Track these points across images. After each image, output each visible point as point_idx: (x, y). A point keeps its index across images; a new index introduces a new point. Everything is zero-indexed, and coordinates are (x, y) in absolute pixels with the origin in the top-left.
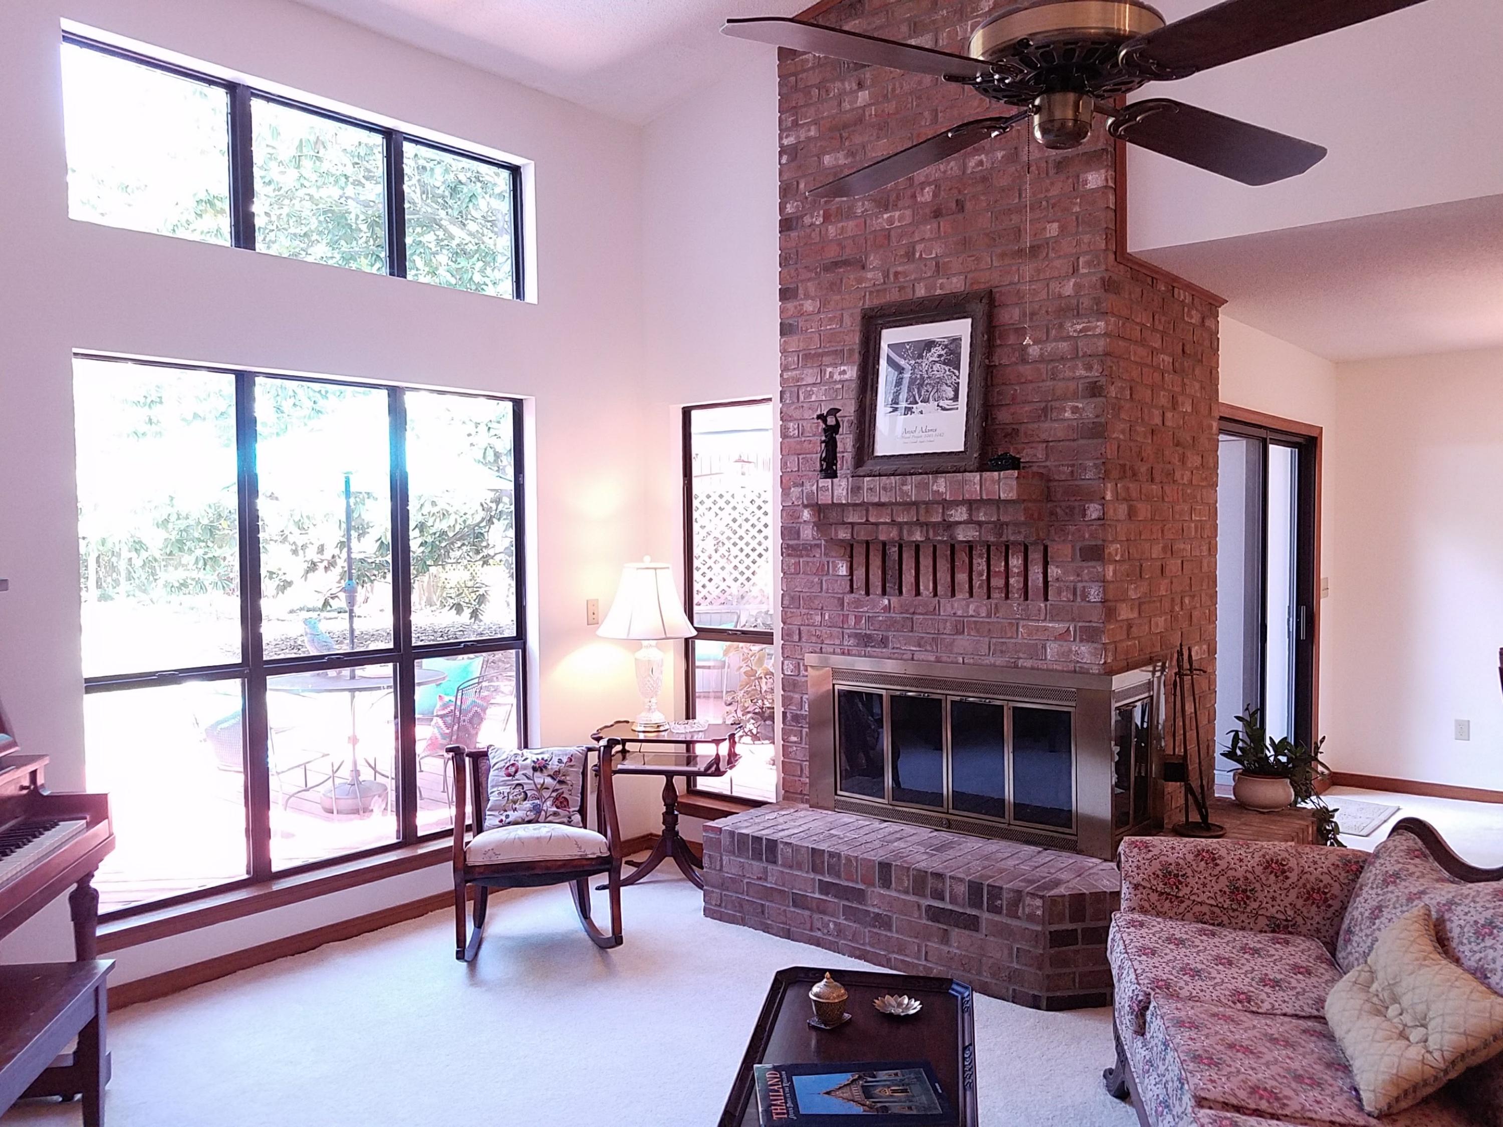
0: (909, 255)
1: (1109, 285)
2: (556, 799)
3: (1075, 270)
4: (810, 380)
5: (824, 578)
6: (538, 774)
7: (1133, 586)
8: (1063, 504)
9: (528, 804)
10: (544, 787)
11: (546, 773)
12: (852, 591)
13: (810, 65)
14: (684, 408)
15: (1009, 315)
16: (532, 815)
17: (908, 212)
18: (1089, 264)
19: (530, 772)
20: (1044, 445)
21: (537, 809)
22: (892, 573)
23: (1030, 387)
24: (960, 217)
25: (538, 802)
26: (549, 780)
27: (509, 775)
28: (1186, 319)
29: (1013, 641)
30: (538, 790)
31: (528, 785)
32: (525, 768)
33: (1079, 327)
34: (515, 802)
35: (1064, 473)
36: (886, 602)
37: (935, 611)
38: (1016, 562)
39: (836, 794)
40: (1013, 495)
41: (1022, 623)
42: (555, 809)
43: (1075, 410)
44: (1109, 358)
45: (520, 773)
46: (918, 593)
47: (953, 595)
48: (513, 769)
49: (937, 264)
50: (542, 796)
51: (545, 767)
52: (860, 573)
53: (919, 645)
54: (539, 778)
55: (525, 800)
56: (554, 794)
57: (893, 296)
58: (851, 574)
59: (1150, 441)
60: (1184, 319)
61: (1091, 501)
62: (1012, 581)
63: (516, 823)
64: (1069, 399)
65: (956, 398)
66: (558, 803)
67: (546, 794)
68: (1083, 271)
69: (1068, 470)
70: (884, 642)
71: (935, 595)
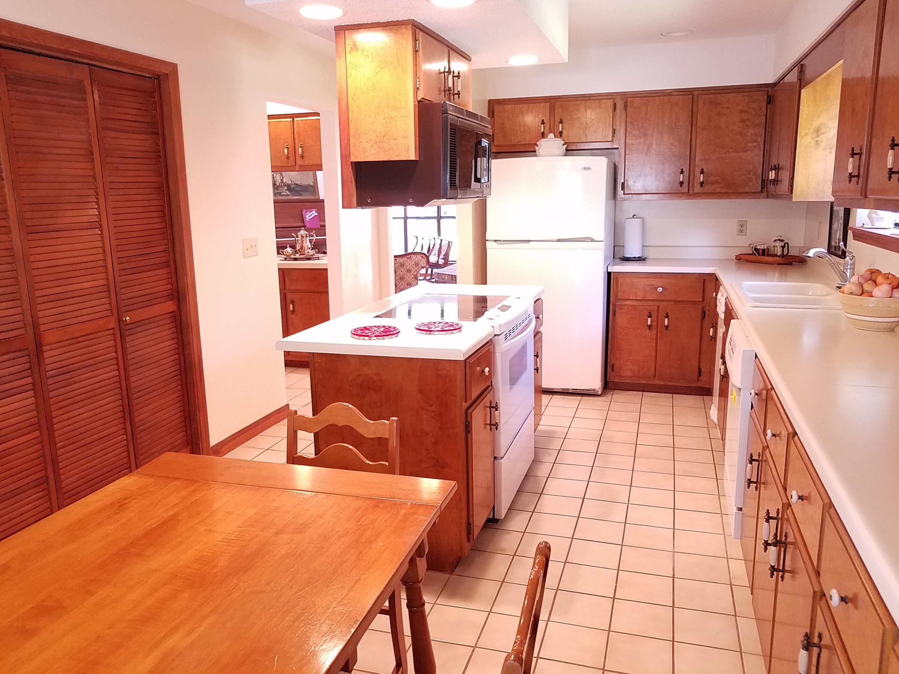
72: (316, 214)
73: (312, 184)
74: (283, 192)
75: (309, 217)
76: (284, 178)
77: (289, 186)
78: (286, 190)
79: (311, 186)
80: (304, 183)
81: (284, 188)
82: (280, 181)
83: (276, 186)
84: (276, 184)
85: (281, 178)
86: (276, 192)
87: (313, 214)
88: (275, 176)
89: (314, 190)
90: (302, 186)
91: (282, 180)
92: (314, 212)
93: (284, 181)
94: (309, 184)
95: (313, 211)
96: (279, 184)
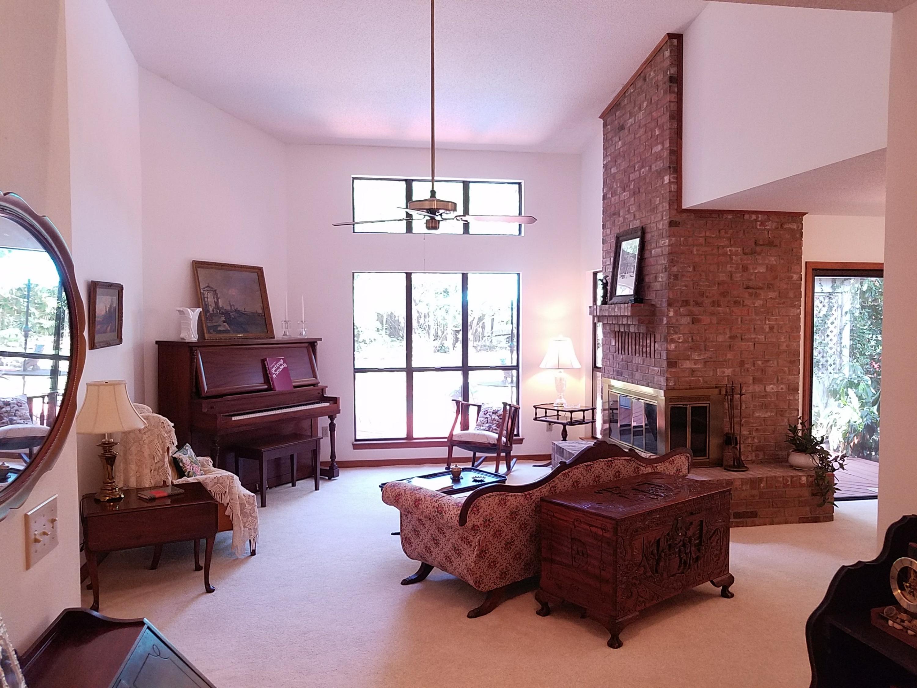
0: (629, 210)
1: (672, 224)
2: (498, 424)
3: (662, 218)
4: (608, 263)
5: (611, 346)
6: (494, 415)
7: (696, 354)
8: (659, 317)
9: (487, 425)
10: (494, 420)
11: (497, 414)
12: (615, 352)
13: (609, 130)
14: (593, 272)
15: (648, 237)
16: (487, 429)
17: (628, 193)
18: (666, 216)
19: (491, 414)
20: (655, 292)
21: (490, 427)
22: (623, 344)
23: (653, 267)
24: (638, 195)
25: (491, 424)
26: (497, 418)
27: (484, 414)
28: (758, 227)
29: (647, 375)
30: (492, 420)
31: (490, 418)
32: (490, 412)
33: (663, 242)
34: (483, 424)
35: (658, 304)
36: (622, 357)
37: (632, 362)
38: (648, 341)
39: (610, 437)
40: (629, 314)
41: (650, 367)
42: (496, 428)
43: (662, 277)
44: (671, 255)
45: (488, 413)
46: (628, 354)
47: (636, 355)
48: (486, 412)
49: (634, 215)
50: (493, 422)
51: (497, 413)
52: (617, 344)
53: (628, 376)
54: (494, 416)
55: (487, 423)
56: (497, 423)
57: (625, 228)
58: (615, 345)
59: (716, 288)
60: (756, 227)
61: (664, 316)
62: (648, 349)
63: (482, 430)
64: (660, 273)
65: (634, 272)
66: (498, 426)
67: (494, 422)
68: (664, 218)
69: (660, 302)
70: (621, 374)
71: (632, 355)
72: (285, 365)
73: (260, 311)
74: (219, 326)
75: (275, 371)
76: (219, 300)
77: (226, 314)
78: (224, 322)
79: (259, 315)
80: (249, 310)
81: (220, 317)
82: (214, 305)
83: (208, 314)
84: (208, 311)
85: (216, 300)
86: (209, 325)
87: (281, 365)
88: (205, 296)
89: (264, 322)
90: (247, 315)
91: (217, 303)
92: (282, 361)
93: (220, 305)
94: (257, 313)
95: (280, 359)
96: (213, 311)
